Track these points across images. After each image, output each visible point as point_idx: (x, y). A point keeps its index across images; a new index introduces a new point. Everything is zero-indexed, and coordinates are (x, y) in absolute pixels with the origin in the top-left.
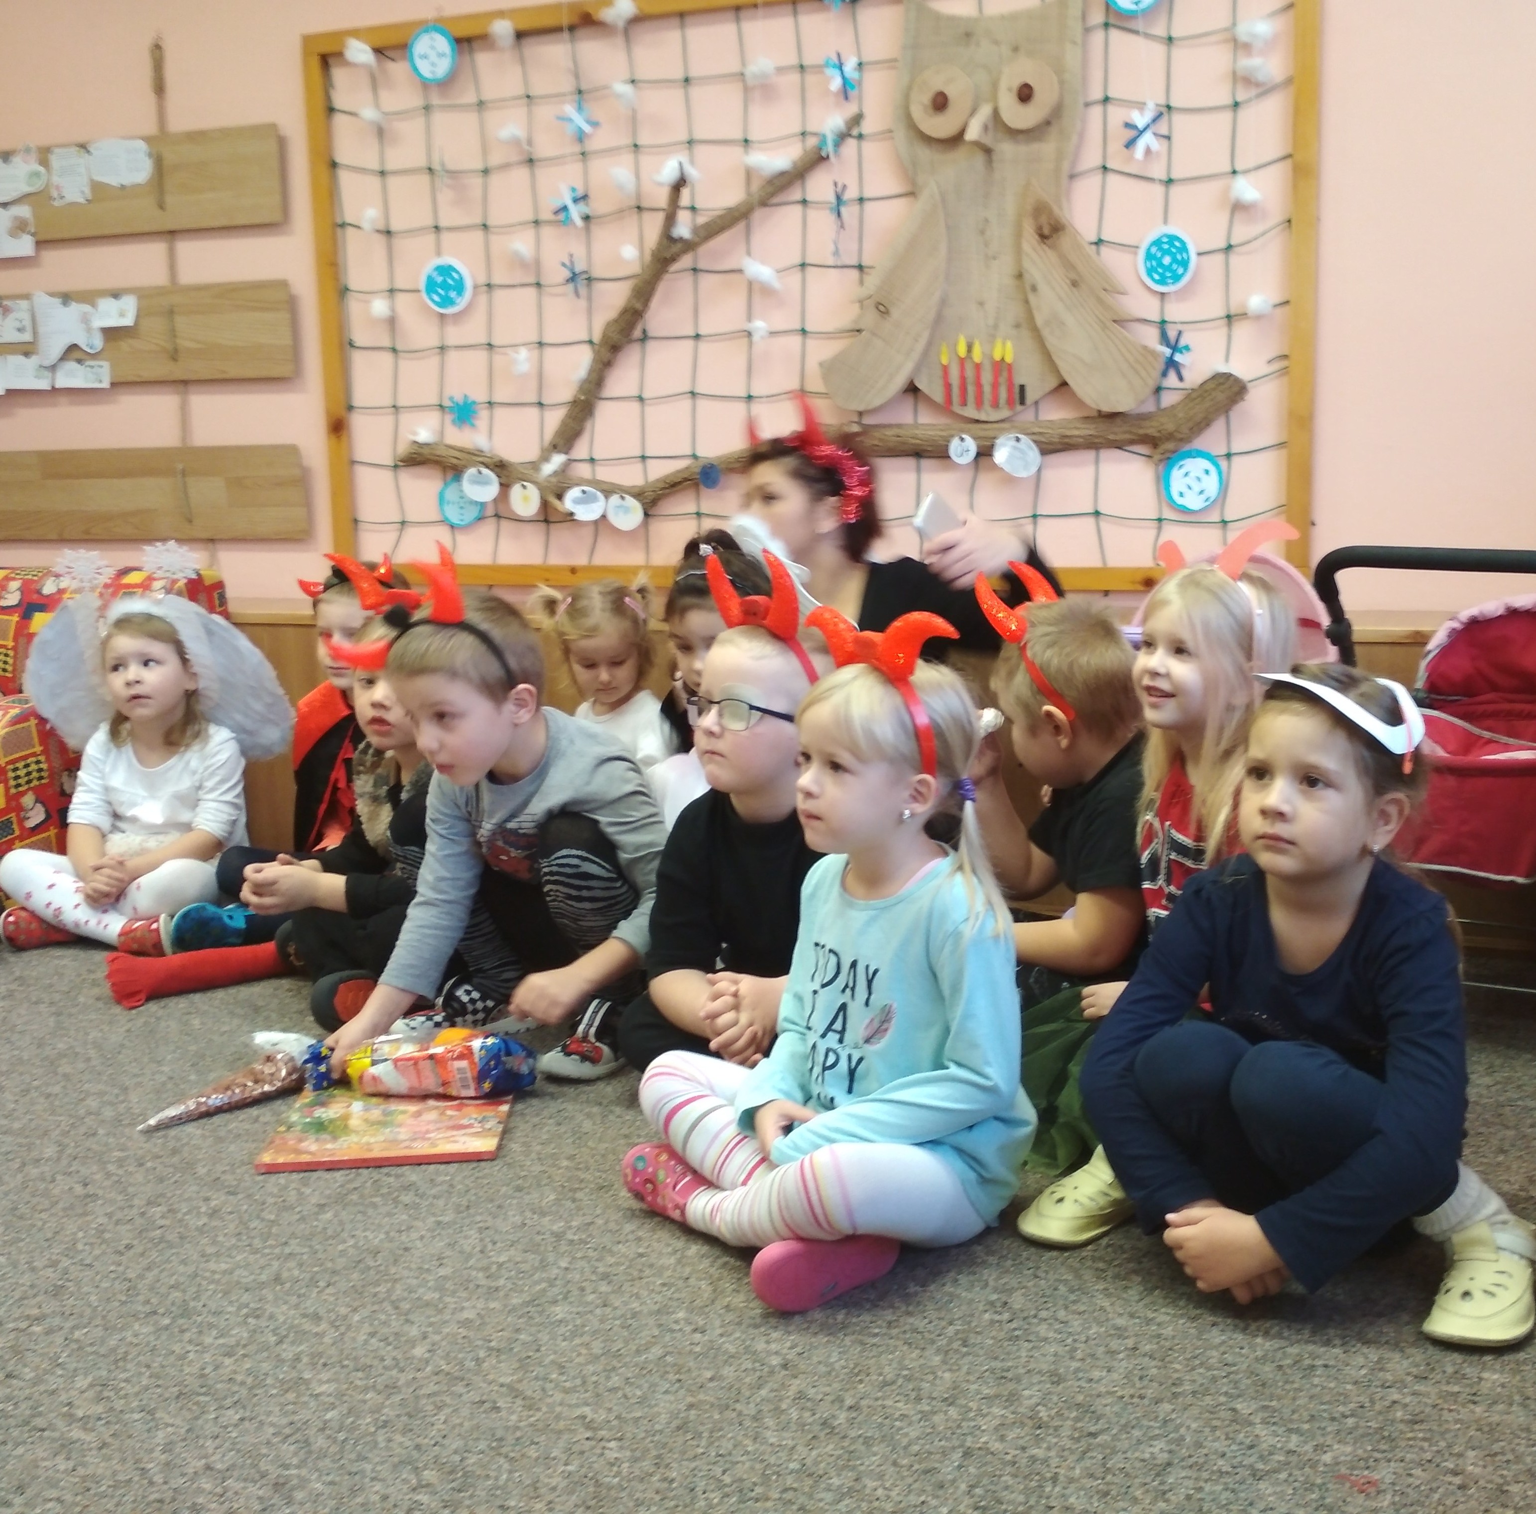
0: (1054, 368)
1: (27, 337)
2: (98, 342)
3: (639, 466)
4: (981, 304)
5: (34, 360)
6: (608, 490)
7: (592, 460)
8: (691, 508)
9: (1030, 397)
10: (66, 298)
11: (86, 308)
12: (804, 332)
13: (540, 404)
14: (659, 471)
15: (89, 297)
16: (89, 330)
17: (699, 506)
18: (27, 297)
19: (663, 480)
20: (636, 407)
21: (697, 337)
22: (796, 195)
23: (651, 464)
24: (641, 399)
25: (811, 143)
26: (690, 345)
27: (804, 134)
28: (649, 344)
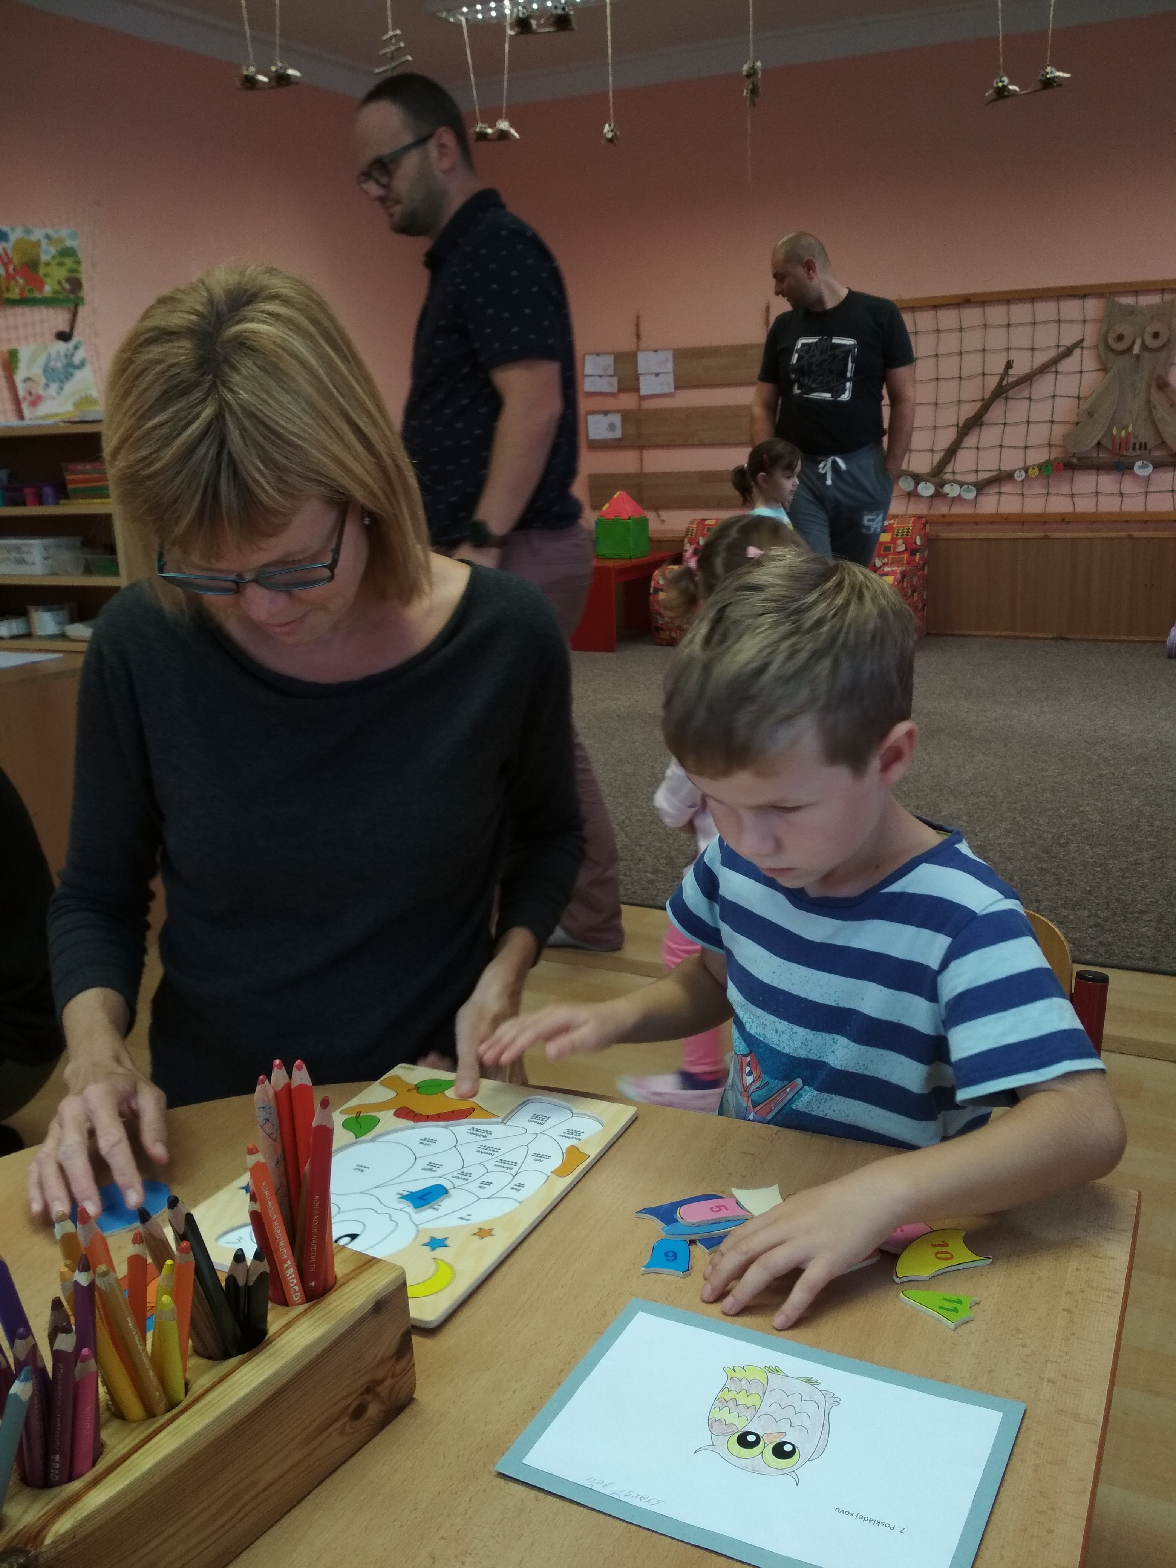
0: (1161, 437)
3: (975, 474)
4: (1131, 412)
6: (961, 484)
7: (953, 473)
8: (997, 490)
9: (1149, 447)
12: (1052, 422)
13: (932, 451)
14: (981, 476)
17: (1000, 489)
19: (984, 480)
20: (975, 451)
21: (1005, 424)
22: (1054, 369)
23: (979, 473)
24: (978, 448)
25: (1061, 349)
26: (1002, 426)
27: (1058, 346)
28: (984, 427)
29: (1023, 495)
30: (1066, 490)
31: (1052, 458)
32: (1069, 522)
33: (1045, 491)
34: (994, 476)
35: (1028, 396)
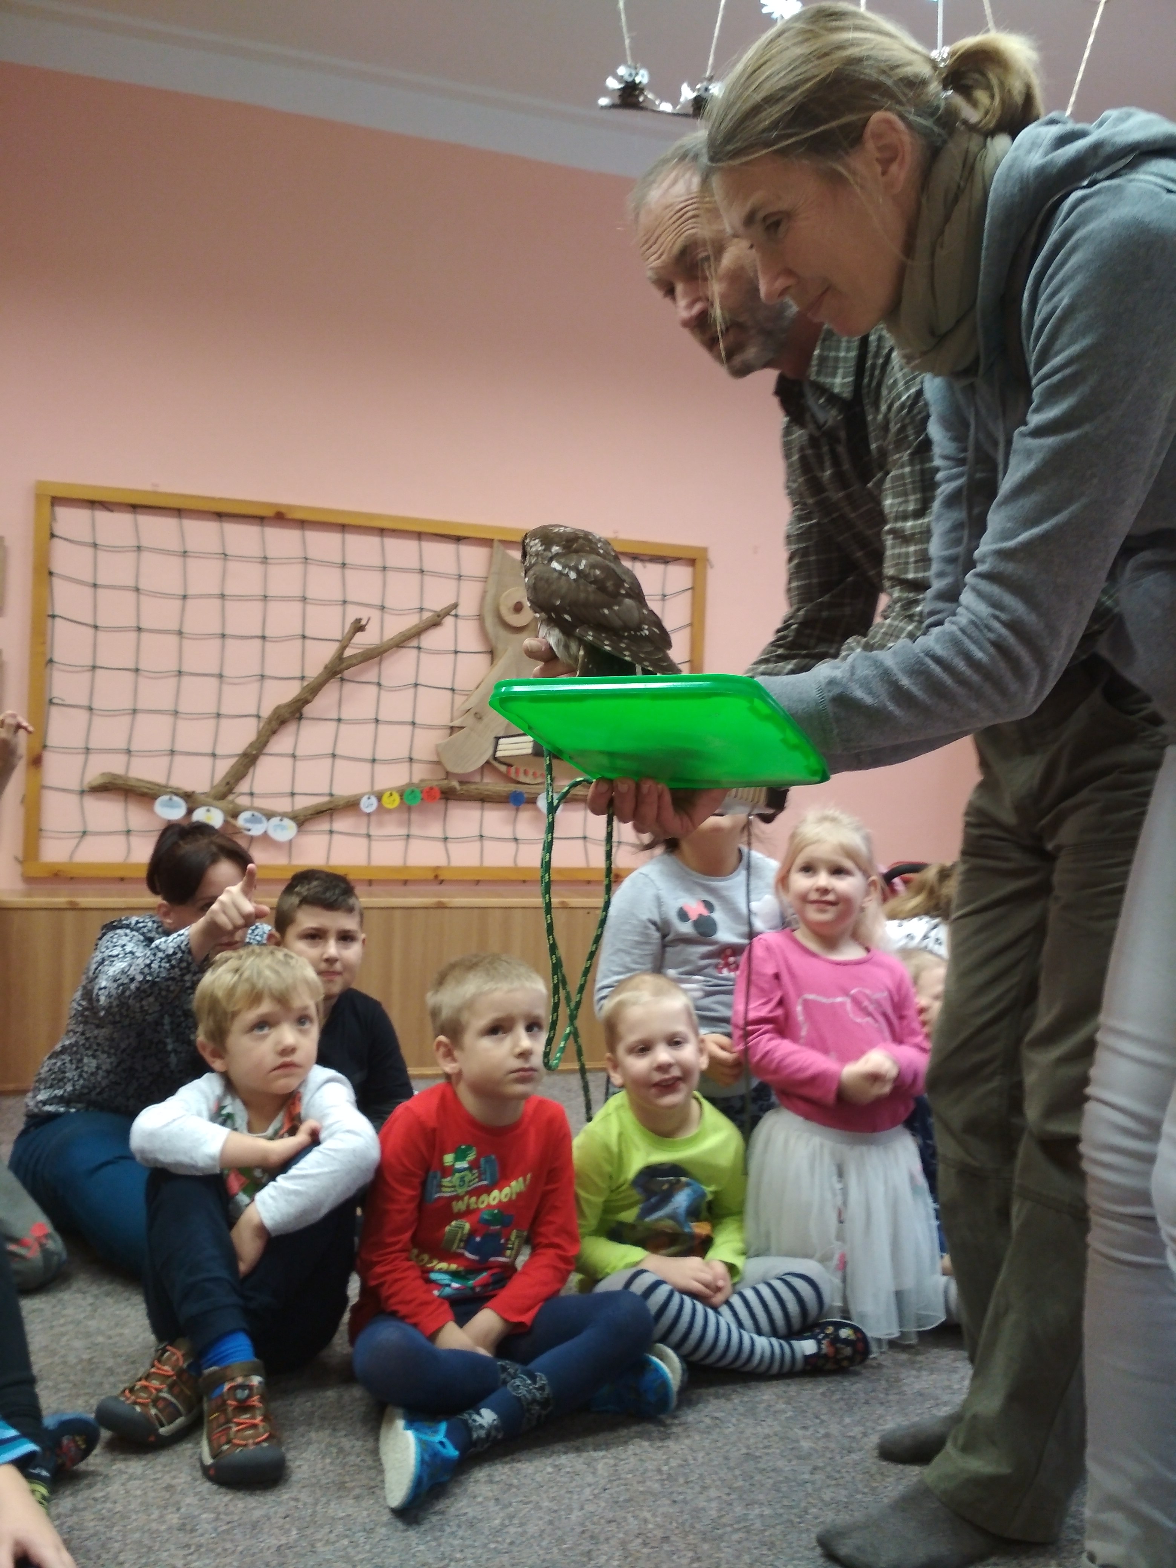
3: (288, 800)
6: (269, 815)
7: (252, 794)
8: (327, 827)
12: (414, 723)
13: (214, 755)
14: (302, 803)
17: (331, 826)
19: (306, 809)
20: (289, 761)
21: (339, 720)
22: (414, 643)
23: (297, 798)
24: (294, 756)
25: (427, 615)
26: (334, 725)
27: (421, 609)
28: (303, 722)
29: (369, 836)
30: (436, 830)
31: (416, 780)
32: (441, 882)
33: (403, 831)
34: (324, 804)
35: (376, 680)
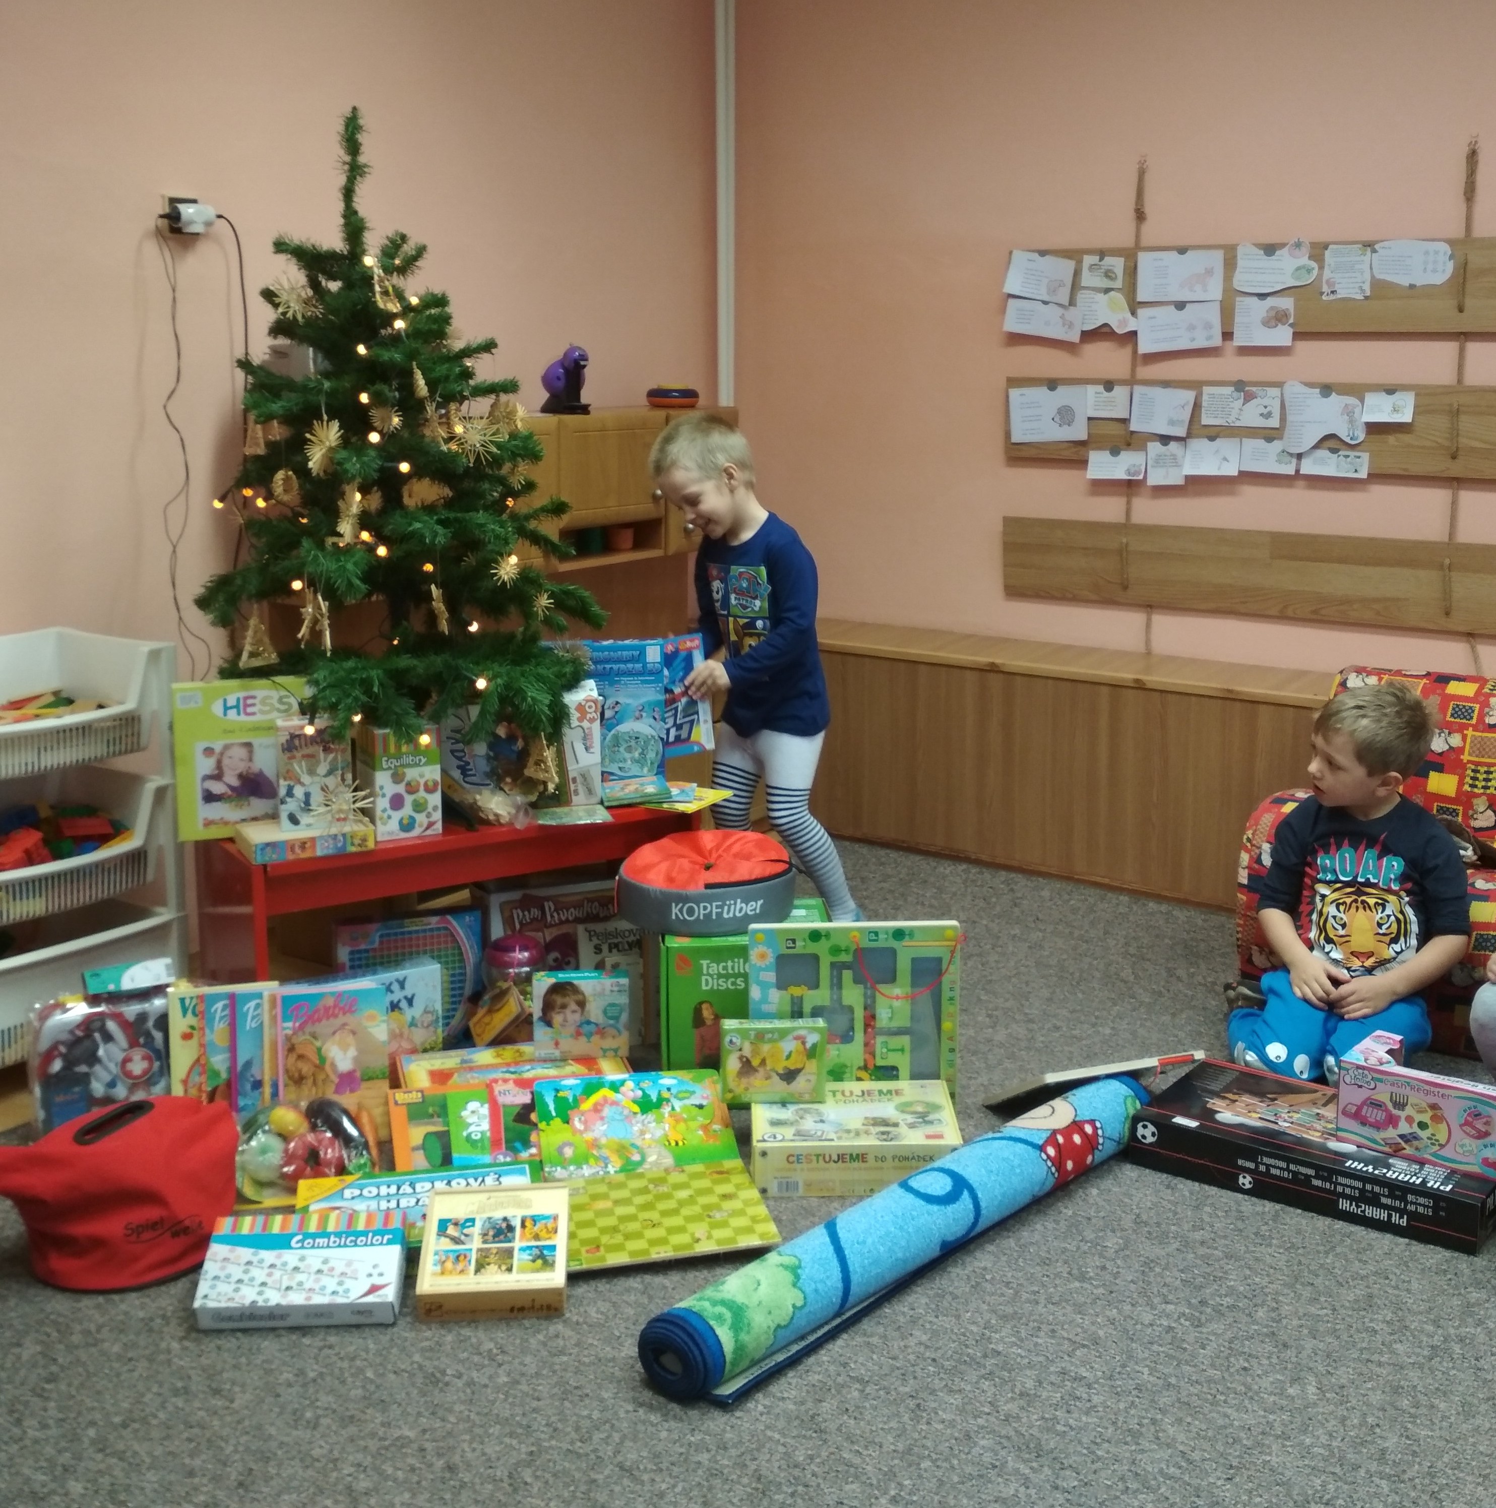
1: (1274, 422)
2: (1361, 436)
5: (1277, 445)
10: (1327, 389)
11: (1352, 400)
15: (1358, 391)
16: (1352, 421)
18: (1279, 385)
